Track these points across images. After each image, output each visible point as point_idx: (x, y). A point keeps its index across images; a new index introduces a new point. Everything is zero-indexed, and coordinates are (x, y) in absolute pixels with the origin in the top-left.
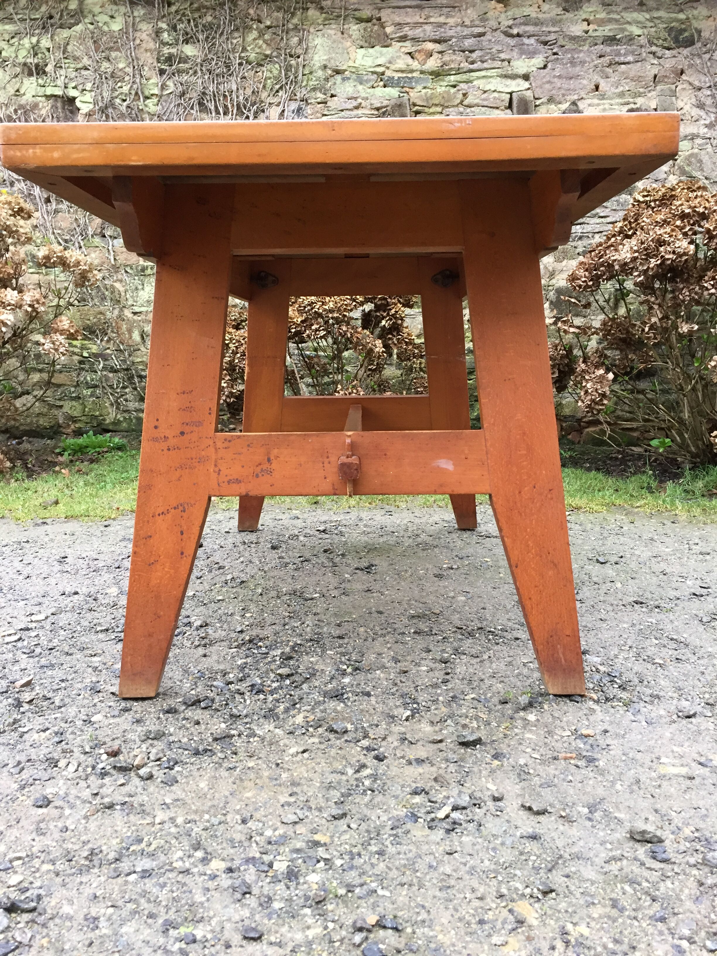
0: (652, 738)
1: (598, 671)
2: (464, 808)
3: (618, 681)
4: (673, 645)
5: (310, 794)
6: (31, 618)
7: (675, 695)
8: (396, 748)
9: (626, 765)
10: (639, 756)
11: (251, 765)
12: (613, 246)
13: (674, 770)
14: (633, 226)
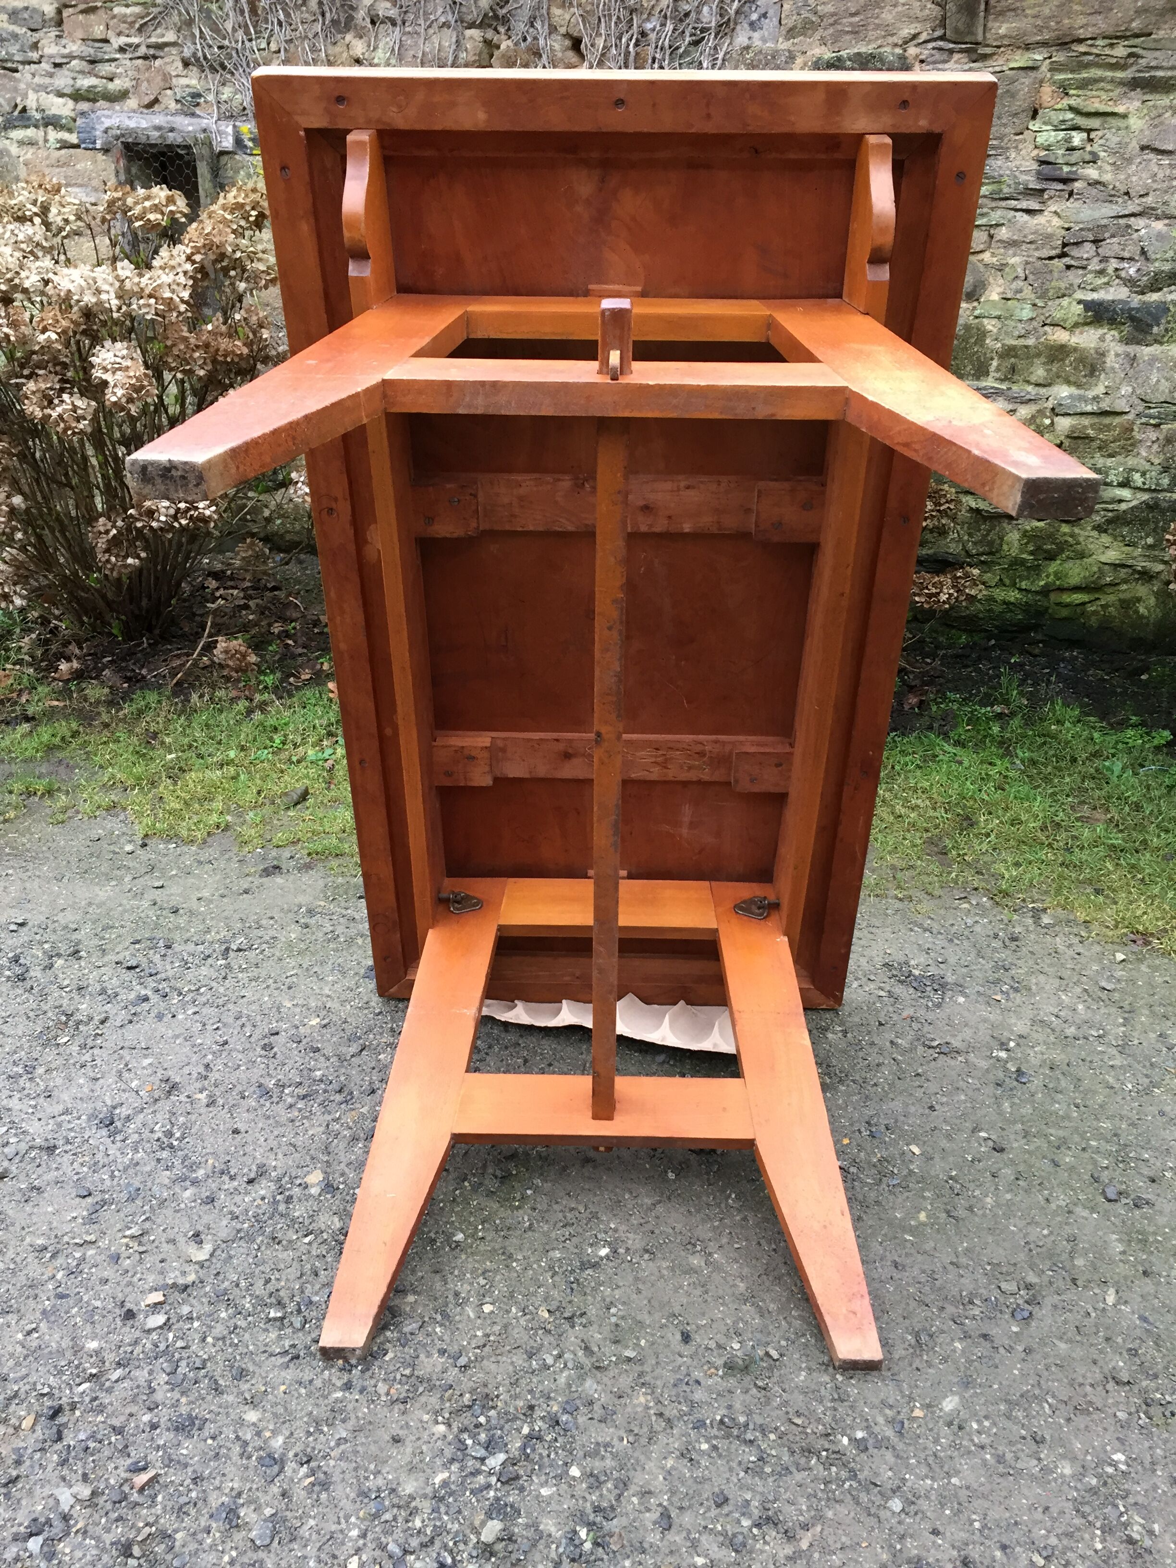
6: (191, 1250)
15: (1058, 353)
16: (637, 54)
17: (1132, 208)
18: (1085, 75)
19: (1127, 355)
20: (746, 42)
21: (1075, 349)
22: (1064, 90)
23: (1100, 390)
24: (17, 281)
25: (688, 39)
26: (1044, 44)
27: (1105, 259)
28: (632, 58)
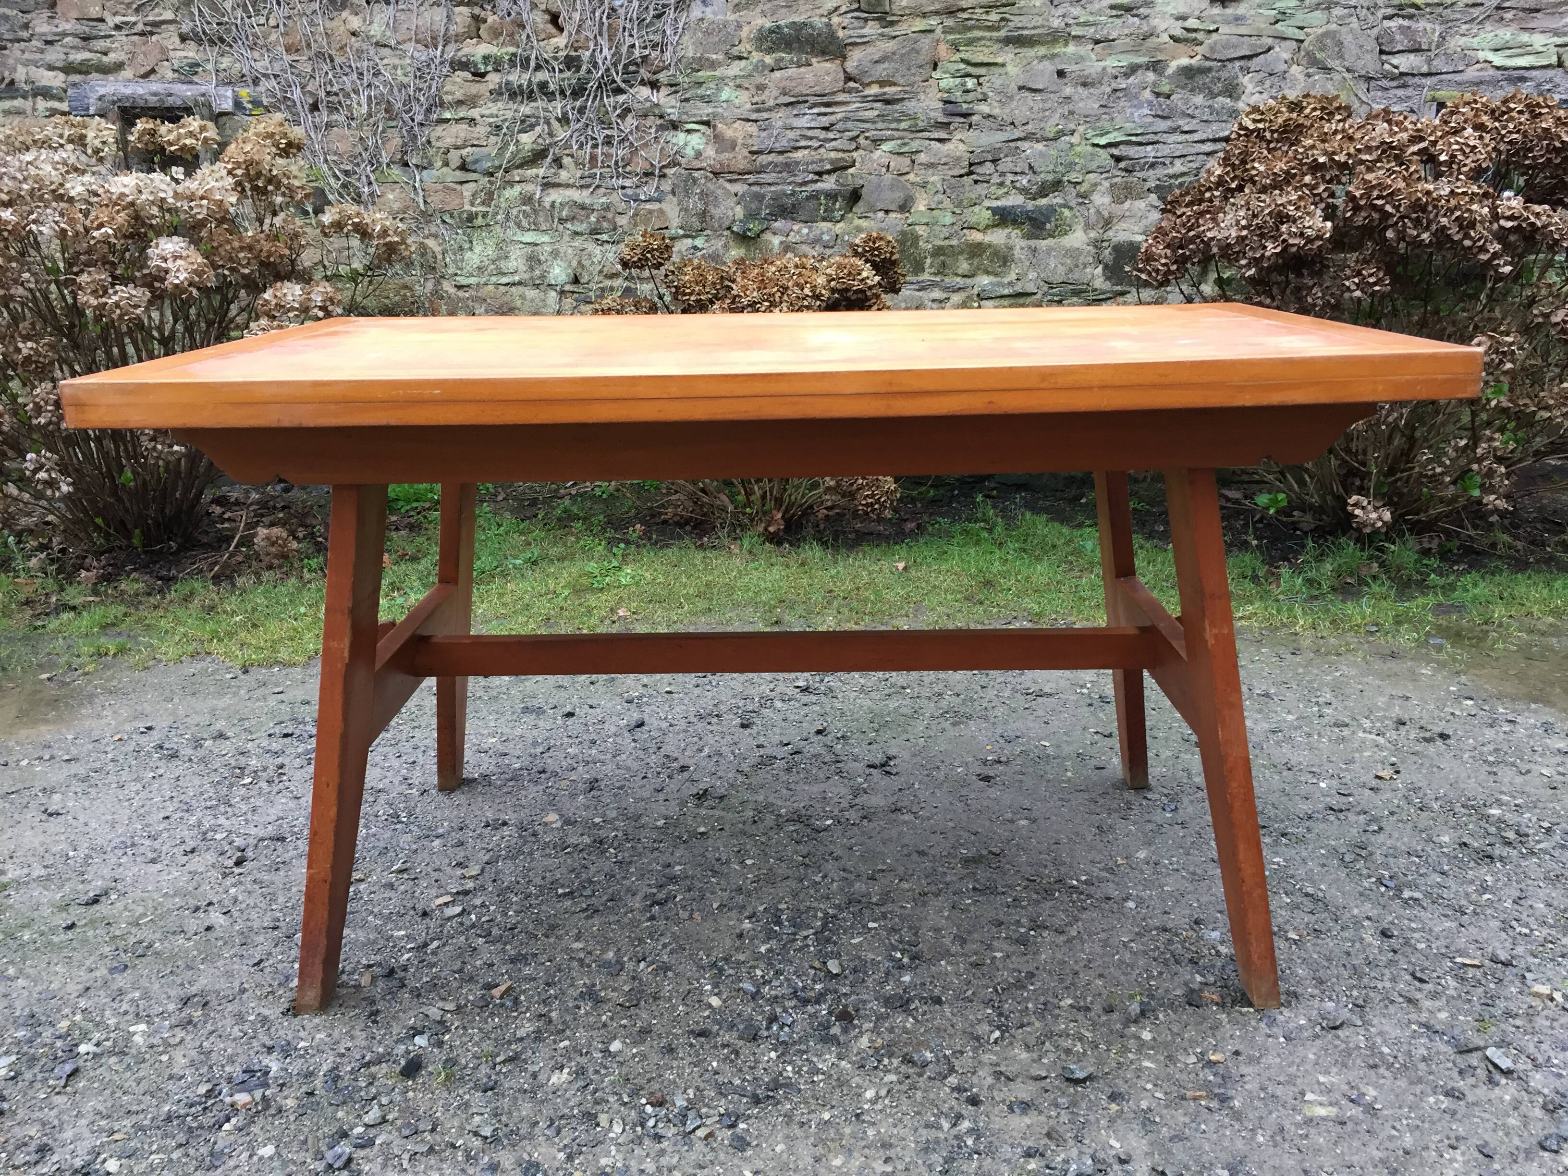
0: (1293, 1062)
1: (1218, 954)
4: (1308, 905)
5: (907, 1160)
6: (459, 872)
7: (1316, 992)
8: (991, 1088)
9: (1266, 1105)
10: (1279, 1091)
11: (826, 1116)
12: (1208, 212)
13: (1322, 1112)
14: (1238, 173)
15: (976, 250)
16: (610, 25)
17: (1017, 134)
19: (1030, 247)
20: (700, 16)
21: (990, 246)
22: (955, 47)
23: (1012, 277)
24: (61, 191)
25: (652, 13)
26: (937, 13)
27: (1003, 174)
28: (605, 28)
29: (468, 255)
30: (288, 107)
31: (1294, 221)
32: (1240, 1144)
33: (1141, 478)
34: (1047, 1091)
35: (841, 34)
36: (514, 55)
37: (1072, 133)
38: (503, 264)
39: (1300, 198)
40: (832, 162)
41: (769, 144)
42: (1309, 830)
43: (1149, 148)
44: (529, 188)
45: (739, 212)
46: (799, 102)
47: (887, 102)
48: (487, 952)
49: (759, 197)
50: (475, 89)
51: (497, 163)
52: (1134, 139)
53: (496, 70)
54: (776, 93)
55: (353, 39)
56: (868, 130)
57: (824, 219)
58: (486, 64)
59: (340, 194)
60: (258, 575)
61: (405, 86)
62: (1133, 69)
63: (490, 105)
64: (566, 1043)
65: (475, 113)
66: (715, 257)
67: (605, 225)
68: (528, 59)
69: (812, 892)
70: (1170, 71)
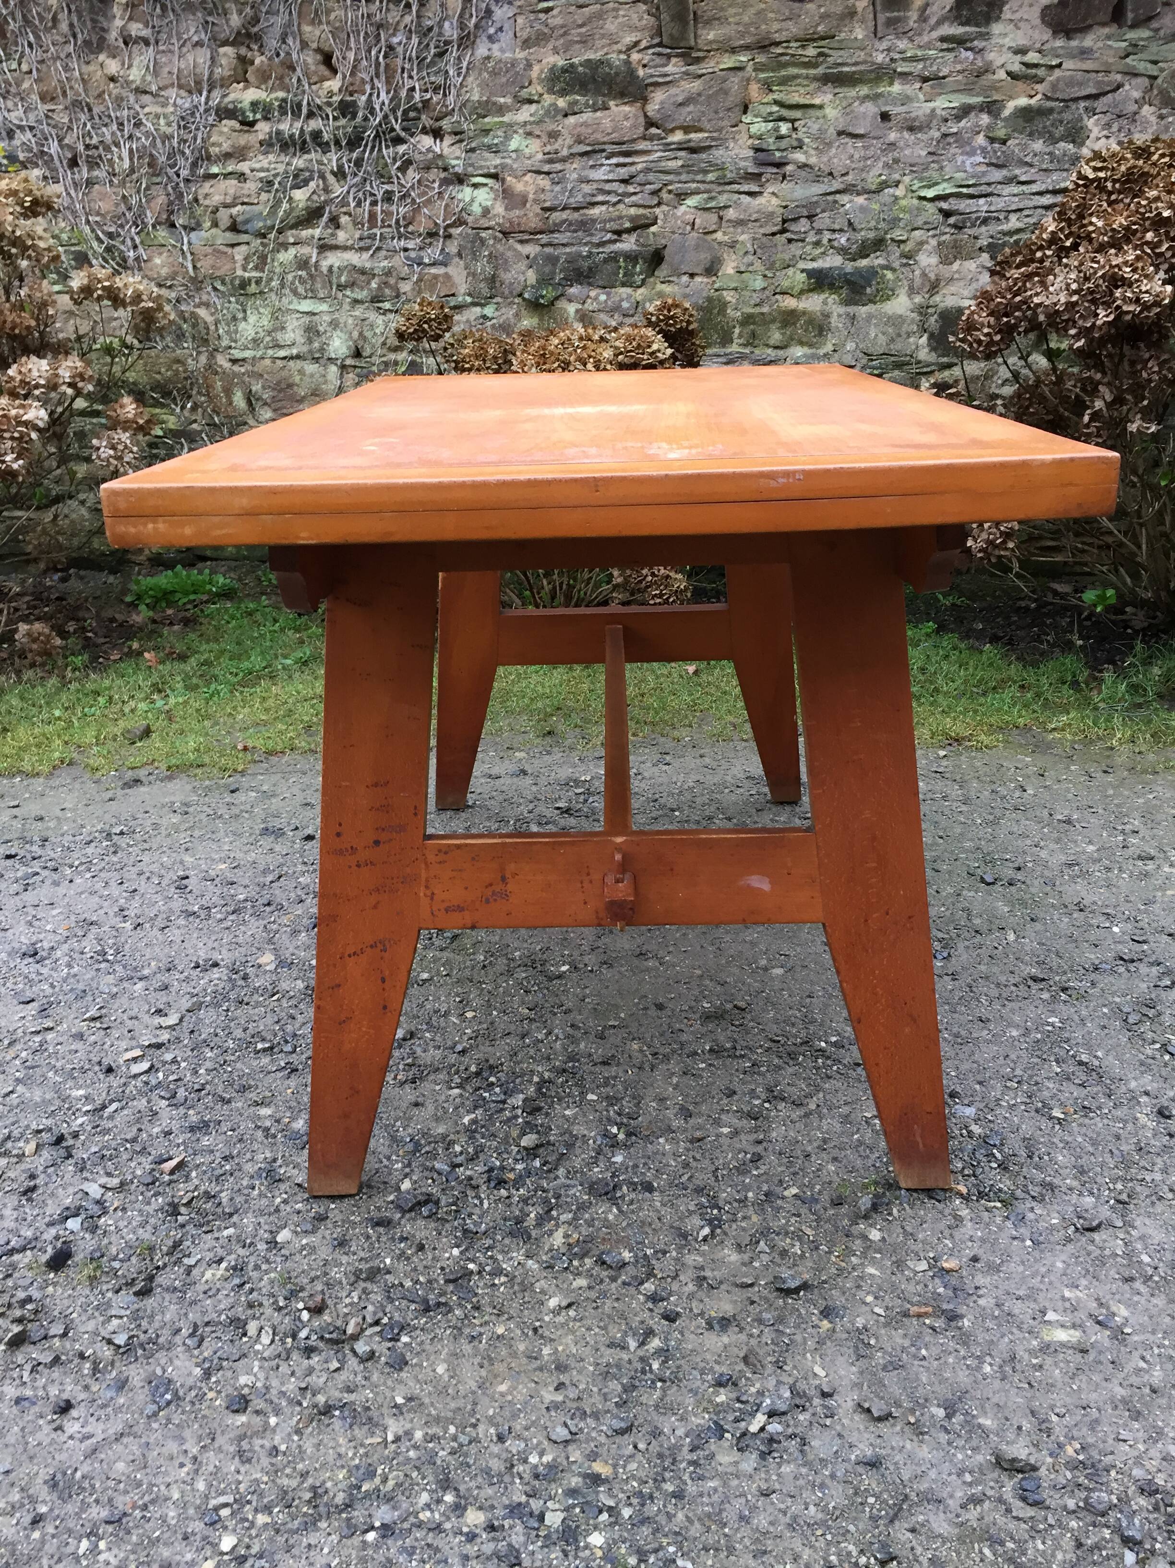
0: (1037, 1271)
1: (970, 1134)
2: (784, 1413)
3: (998, 1155)
4: (1080, 1076)
5: (582, 1386)
6: (158, 1020)
7: (1075, 1183)
8: (691, 1296)
9: (999, 1325)
10: (1017, 1308)
11: (500, 1330)
12: (1037, 274)
13: (1061, 1336)
14: (1074, 229)
15: (789, 318)
16: (387, 65)
17: (836, 185)
18: (783, 73)
19: (848, 315)
20: (486, 53)
21: (804, 313)
22: (768, 87)
23: (829, 347)
25: (433, 51)
26: (747, 48)
27: (819, 232)
28: (382, 69)
29: (242, 325)
30: (46, 163)
31: (1130, 285)
32: (963, 1377)
33: (964, 570)
34: (753, 1303)
35: (641, 72)
36: (284, 100)
37: (897, 184)
38: (279, 336)
39: (1138, 258)
40: (632, 219)
41: (564, 199)
42: (1093, 984)
43: (982, 201)
44: (305, 250)
45: (531, 276)
46: (594, 152)
47: (693, 151)
48: (168, 1117)
49: (552, 260)
50: (243, 140)
51: (269, 223)
52: (965, 190)
53: (266, 118)
54: (569, 141)
55: (112, 85)
56: (671, 183)
57: (623, 285)
58: (254, 112)
59: (104, 259)
60: (18, 673)
61: (169, 137)
62: (965, 111)
63: (261, 157)
64: (231, 1231)
65: (244, 167)
66: (506, 328)
67: (387, 291)
68: (299, 105)
69: (532, 1052)
70: (1006, 113)
